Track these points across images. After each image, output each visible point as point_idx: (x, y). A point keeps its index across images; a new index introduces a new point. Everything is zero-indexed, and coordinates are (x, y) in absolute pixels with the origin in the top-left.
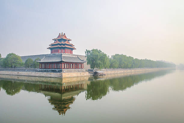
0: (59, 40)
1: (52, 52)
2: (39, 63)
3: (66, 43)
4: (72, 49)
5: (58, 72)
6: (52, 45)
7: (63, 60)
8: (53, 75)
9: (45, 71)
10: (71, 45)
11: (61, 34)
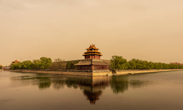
0: (91, 50)
1: (85, 58)
2: (77, 66)
3: (96, 51)
4: (100, 56)
5: (90, 72)
6: (86, 53)
7: (93, 64)
8: (86, 74)
9: (81, 71)
10: (99, 53)
11: (92, 45)
